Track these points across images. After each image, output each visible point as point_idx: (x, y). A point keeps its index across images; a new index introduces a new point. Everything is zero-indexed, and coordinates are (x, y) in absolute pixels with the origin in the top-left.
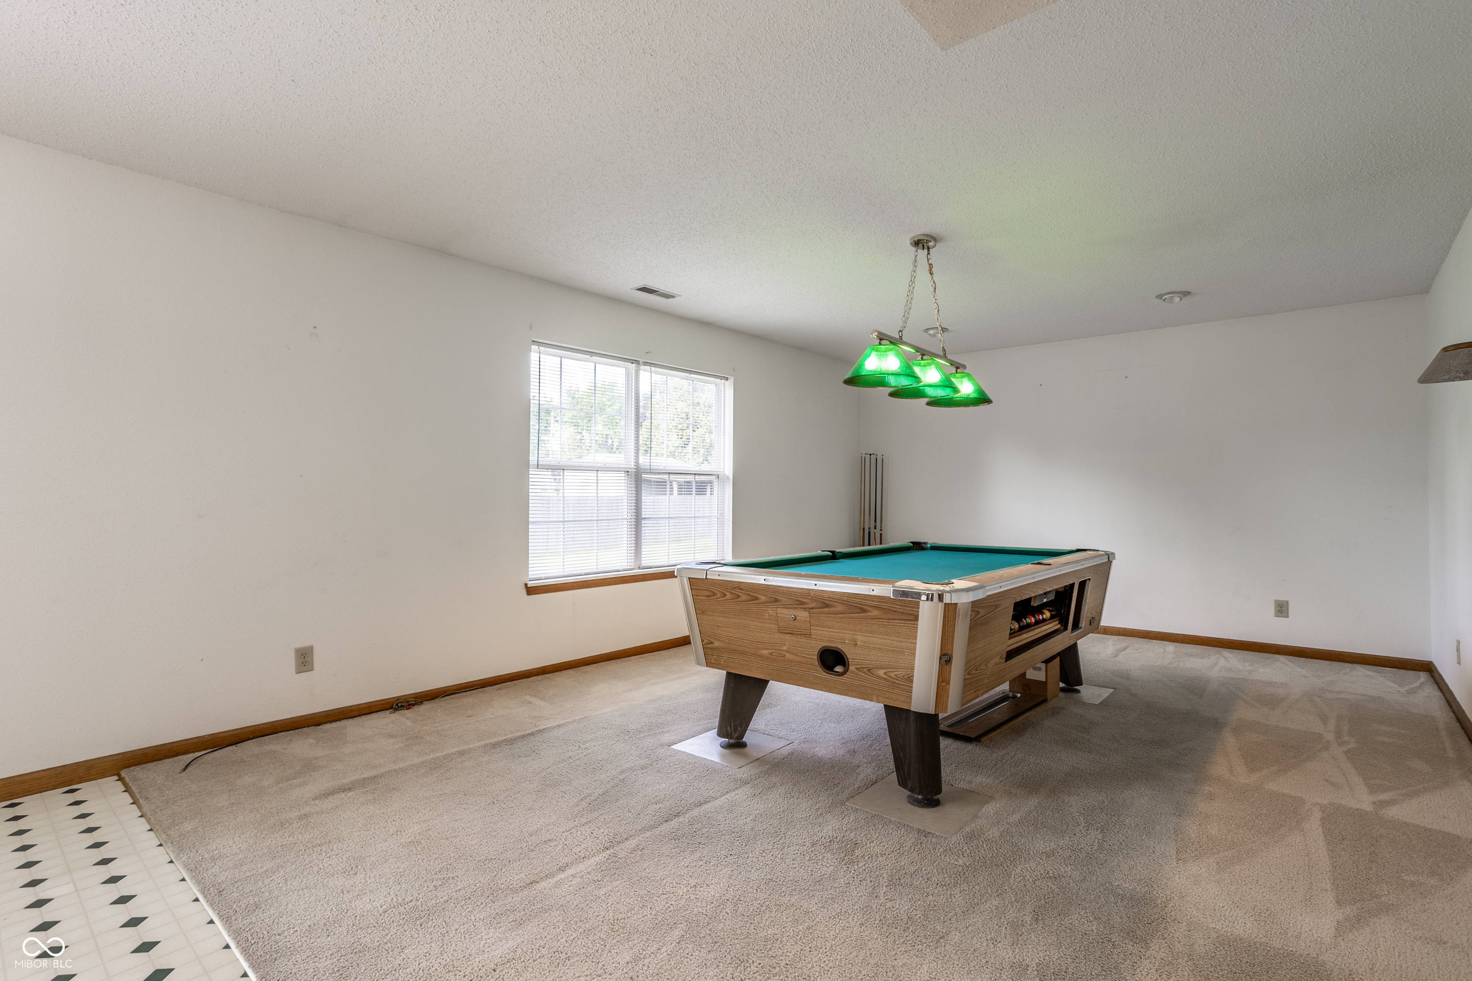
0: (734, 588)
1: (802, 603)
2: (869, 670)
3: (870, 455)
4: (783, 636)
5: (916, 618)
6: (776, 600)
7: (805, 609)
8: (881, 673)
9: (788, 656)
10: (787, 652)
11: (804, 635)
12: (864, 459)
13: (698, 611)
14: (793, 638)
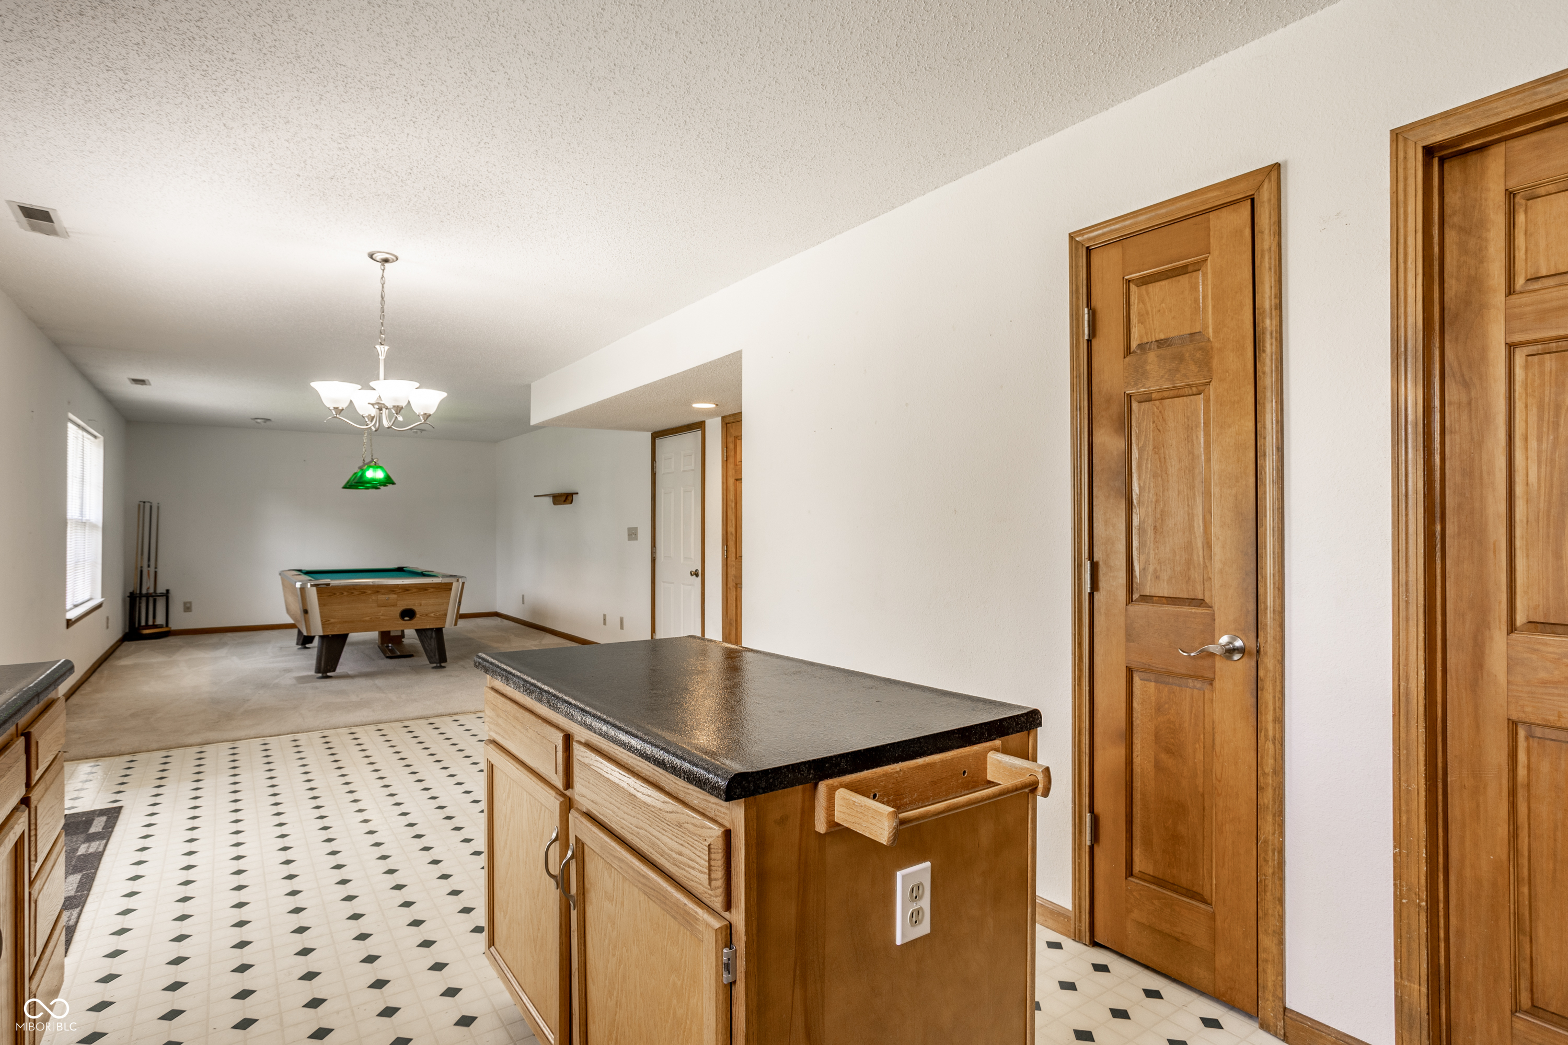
0: (349, 589)
1: (394, 591)
2: (426, 615)
3: (144, 502)
4: (379, 608)
5: (451, 589)
6: (378, 592)
7: (395, 594)
8: (432, 615)
9: (382, 617)
10: (382, 615)
11: (393, 606)
12: (139, 506)
13: (321, 605)
14: (386, 608)
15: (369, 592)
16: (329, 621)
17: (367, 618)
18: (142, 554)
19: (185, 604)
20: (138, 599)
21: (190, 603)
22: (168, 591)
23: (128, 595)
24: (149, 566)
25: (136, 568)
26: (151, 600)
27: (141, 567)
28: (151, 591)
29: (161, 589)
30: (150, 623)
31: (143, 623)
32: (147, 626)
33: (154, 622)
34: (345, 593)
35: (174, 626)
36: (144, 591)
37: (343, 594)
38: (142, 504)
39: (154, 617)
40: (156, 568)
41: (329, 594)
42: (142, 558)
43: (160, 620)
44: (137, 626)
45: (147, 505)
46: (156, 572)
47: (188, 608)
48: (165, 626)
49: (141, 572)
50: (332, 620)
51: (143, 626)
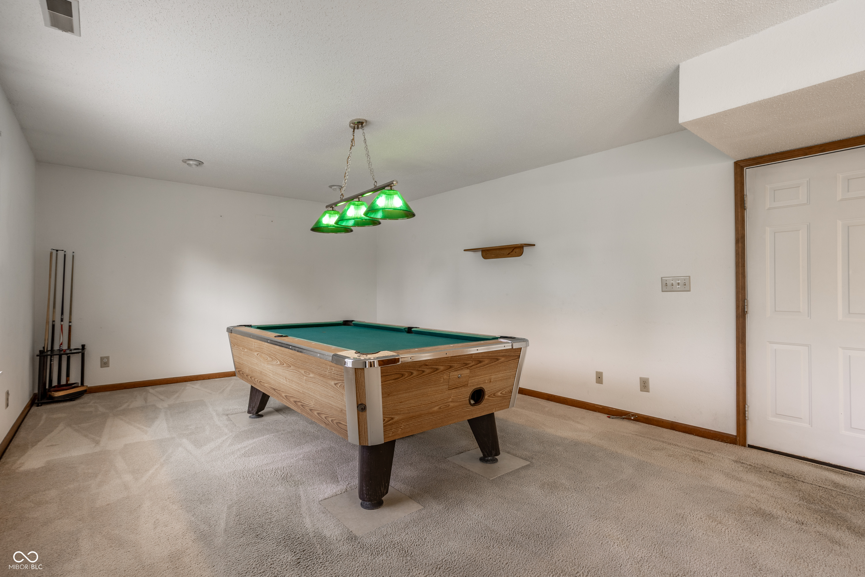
0: (421, 366)
1: (467, 365)
2: (494, 395)
3: (57, 251)
4: (450, 392)
7: (468, 368)
8: (499, 394)
9: (452, 404)
10: (451, 402)
11: (464, 386)
12: (51, 254)
13: (386, 394)
14: (457, 390)
15: (442, 368)
16: (392, 419)
17: (436, 409)
18: (54, 307)
19: (102, 359)
20: (49, 357)
21: (108, 358)
22: (83, 346)
23: (38, 353)
24: (62, 320)
25: (47, 322)
26: (64, 358)
27: (53, 321)
28: (65, 347)
29: (76, 344)
30: (63, 381)
31: (55, 383)
32: (60, 387)
33: (67, 381)
34: (415, 373)
35: (89, 383)
36: (56, 347)
37: (412, 373)
38: (54, 252)
39: (68, 375)
40: (70, 322)
41: (397, 376)
42: (54, 312)
43: (74, 378)
44: (47, 387)
45: (61, 254)
46: (70, 326)
47: (105, 363)
48: (80, 385)
49: (53, 326)
50: (397, 418)
51: (55, 387)
